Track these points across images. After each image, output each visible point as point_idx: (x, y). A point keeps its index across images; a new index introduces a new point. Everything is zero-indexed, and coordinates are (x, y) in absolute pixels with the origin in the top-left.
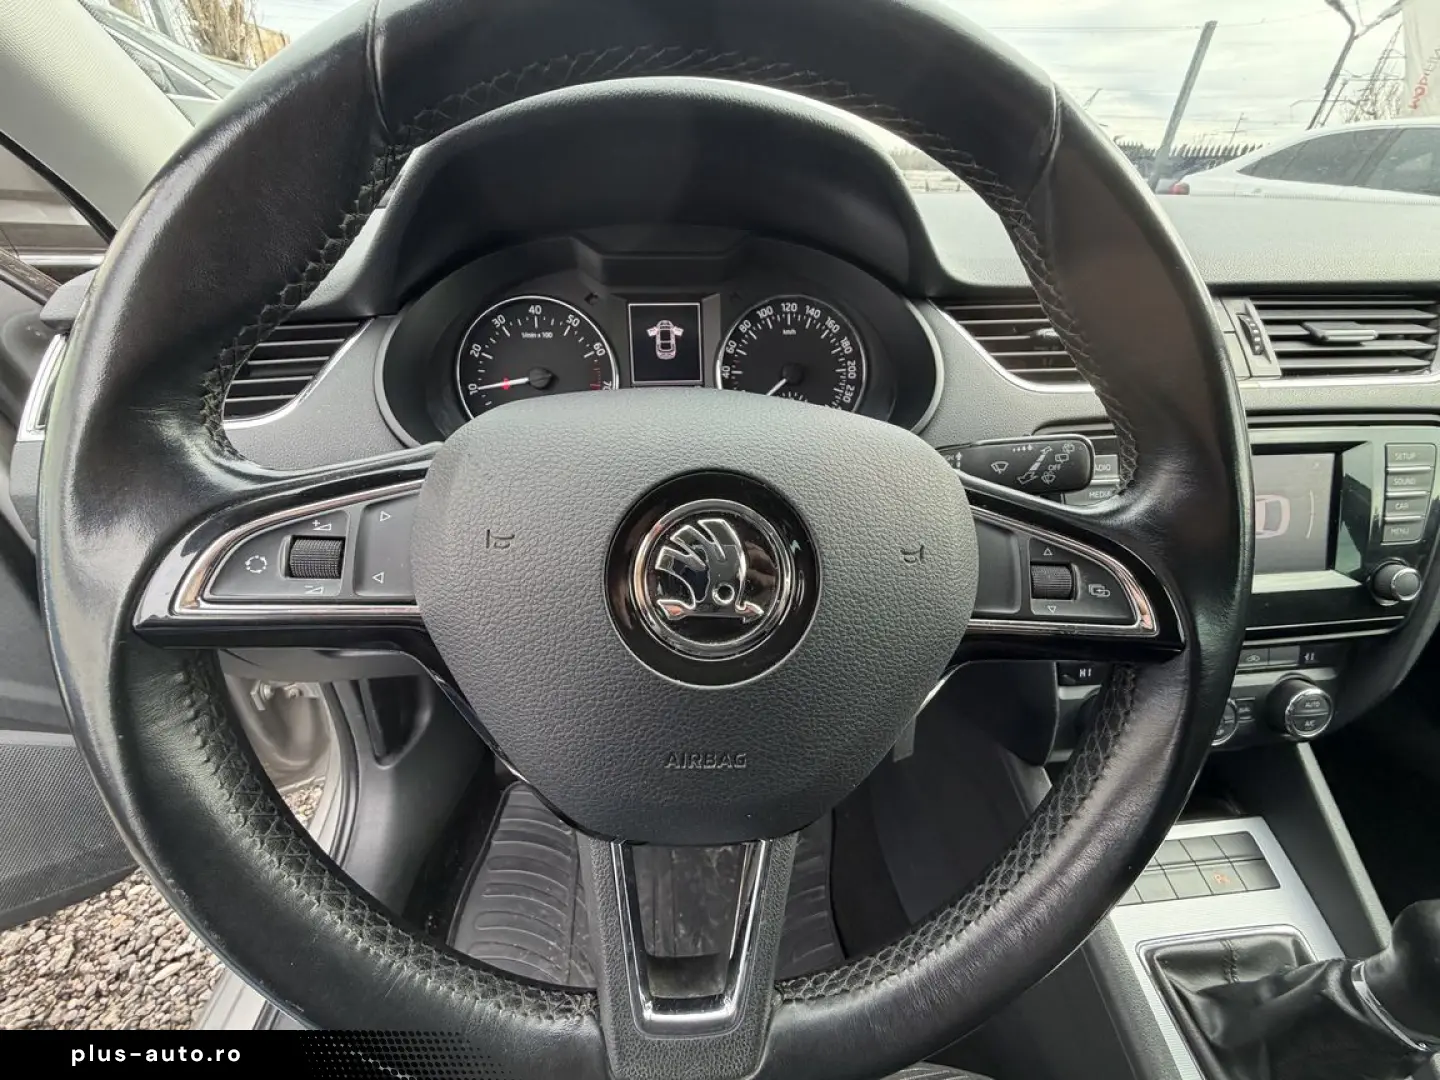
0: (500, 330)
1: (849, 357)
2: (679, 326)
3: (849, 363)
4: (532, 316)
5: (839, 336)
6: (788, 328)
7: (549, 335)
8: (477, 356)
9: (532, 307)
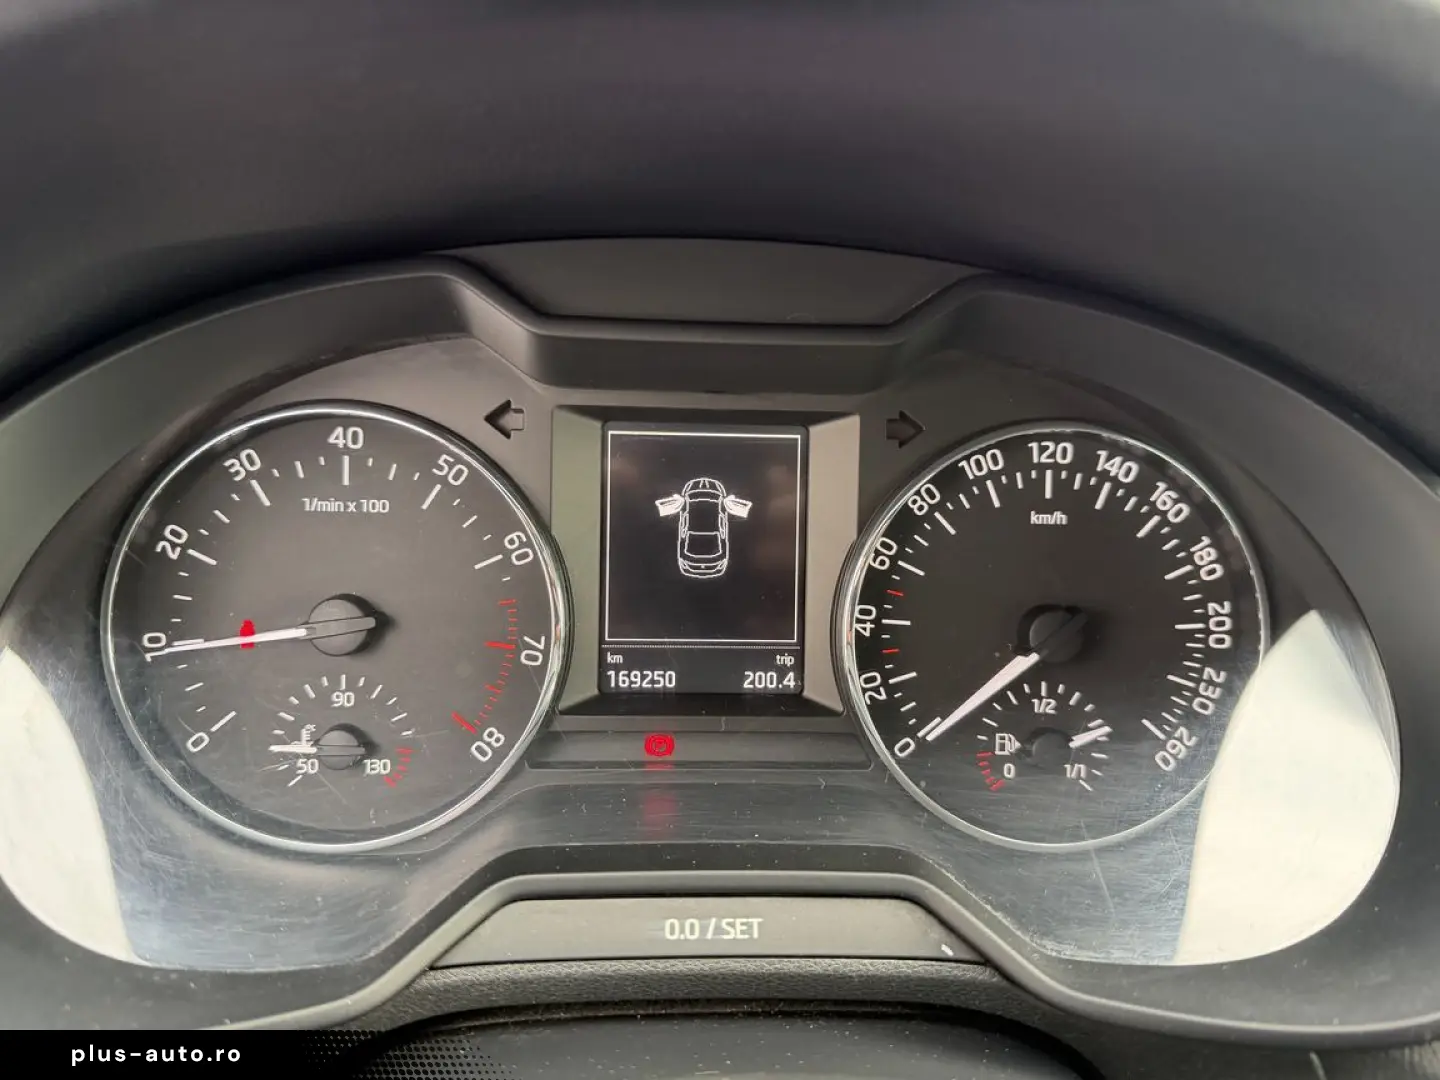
0: (244, 488)
1: (1213, 591)
2: (739, 495)
3: (1212, 606)
4: (335, 454)
5: (1188, 534)
6: (1047, 508)
7: (379, 506)
8: (174, 555)
9: (339, 430)
